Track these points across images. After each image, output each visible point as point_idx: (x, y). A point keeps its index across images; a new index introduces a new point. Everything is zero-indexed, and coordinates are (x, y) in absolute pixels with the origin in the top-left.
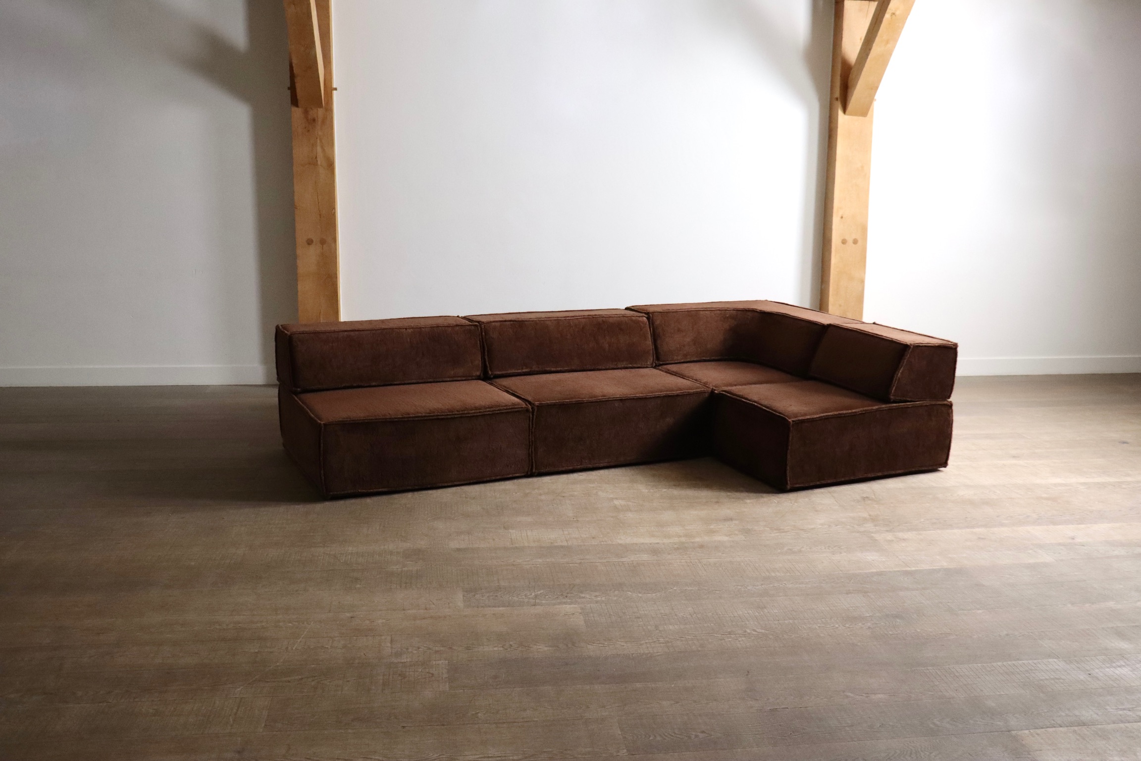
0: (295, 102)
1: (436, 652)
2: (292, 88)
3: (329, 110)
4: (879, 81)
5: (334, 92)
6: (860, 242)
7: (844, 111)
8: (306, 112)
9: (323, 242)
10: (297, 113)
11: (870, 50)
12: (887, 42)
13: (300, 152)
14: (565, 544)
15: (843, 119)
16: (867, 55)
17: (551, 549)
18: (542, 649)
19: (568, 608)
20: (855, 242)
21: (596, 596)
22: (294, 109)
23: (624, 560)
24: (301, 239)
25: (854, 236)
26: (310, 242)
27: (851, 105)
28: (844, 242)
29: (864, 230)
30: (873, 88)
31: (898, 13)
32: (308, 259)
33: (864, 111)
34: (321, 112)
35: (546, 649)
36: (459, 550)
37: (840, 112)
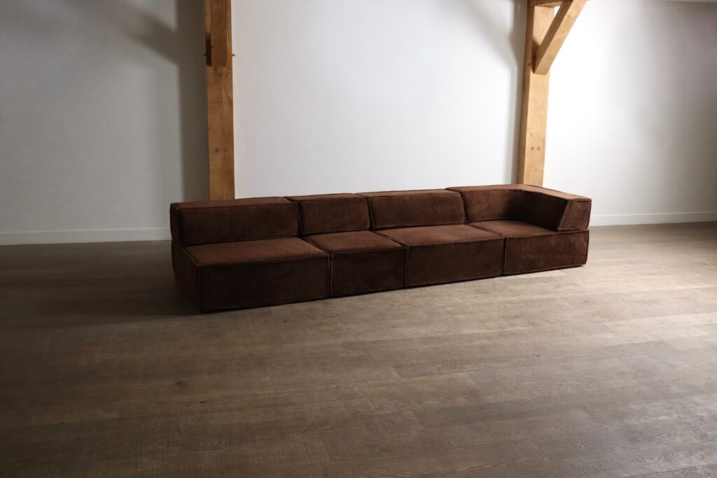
0: (209, 63)
1: (402, 406)
2: (208, 55)
3: (230, 68)
4: (556, 54)
5: (233, 57)
6: (541, 149)
7: (534, 71)
8: (216, 70)
9: (225, 150)
10: (210, 70)
11: (553, 36)
12: (564, 32)
13: (212, 94)
14: (434, 335)
15: (533, 77)
16: (551, 39)
17: (427, 340)
18: (461, 401)
19: (461, 375)
20: (539, 149)
21: (472, 367)
22: (208, 67)
23: (474, 344)
24: (212, 148)
25: (538, 145)
26: (217, 150)
27: (539, 68)
28: (532, 149)
29: (544, 141)
30: (552, 59)
31: (572, 15)
32: (216, 162)
33: (545, 72)
34: (225, 69)
35: (464, 400)
36: (374, 342)
37: (531, 72)
